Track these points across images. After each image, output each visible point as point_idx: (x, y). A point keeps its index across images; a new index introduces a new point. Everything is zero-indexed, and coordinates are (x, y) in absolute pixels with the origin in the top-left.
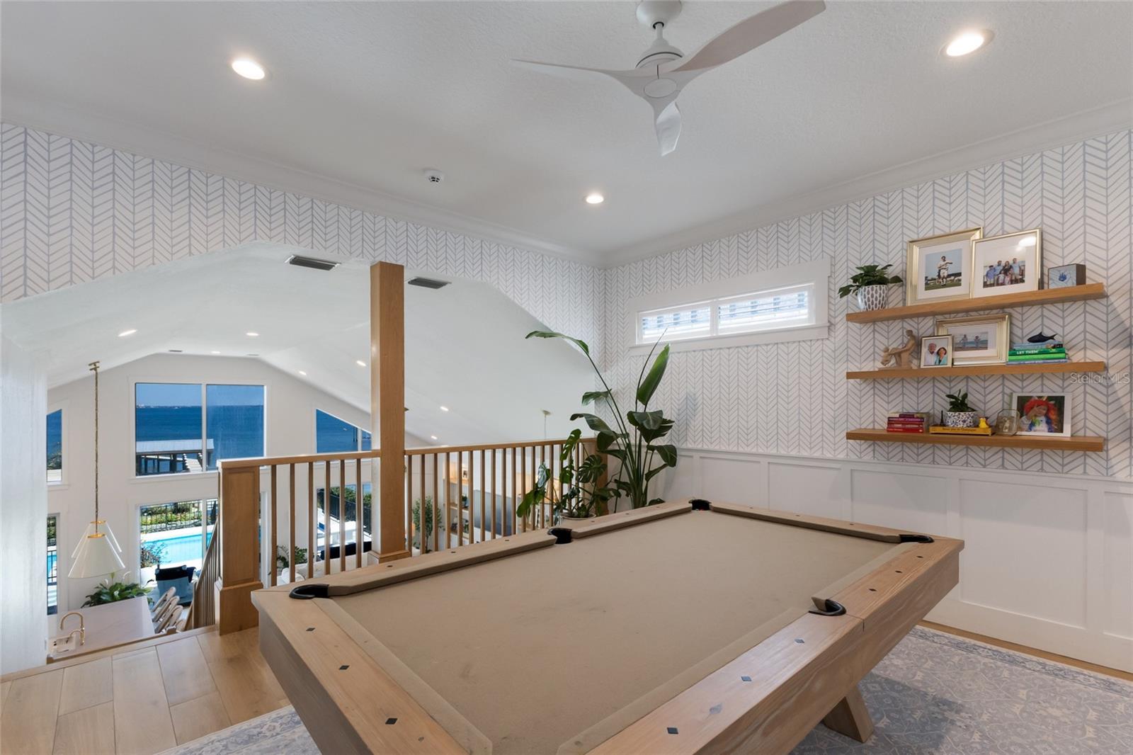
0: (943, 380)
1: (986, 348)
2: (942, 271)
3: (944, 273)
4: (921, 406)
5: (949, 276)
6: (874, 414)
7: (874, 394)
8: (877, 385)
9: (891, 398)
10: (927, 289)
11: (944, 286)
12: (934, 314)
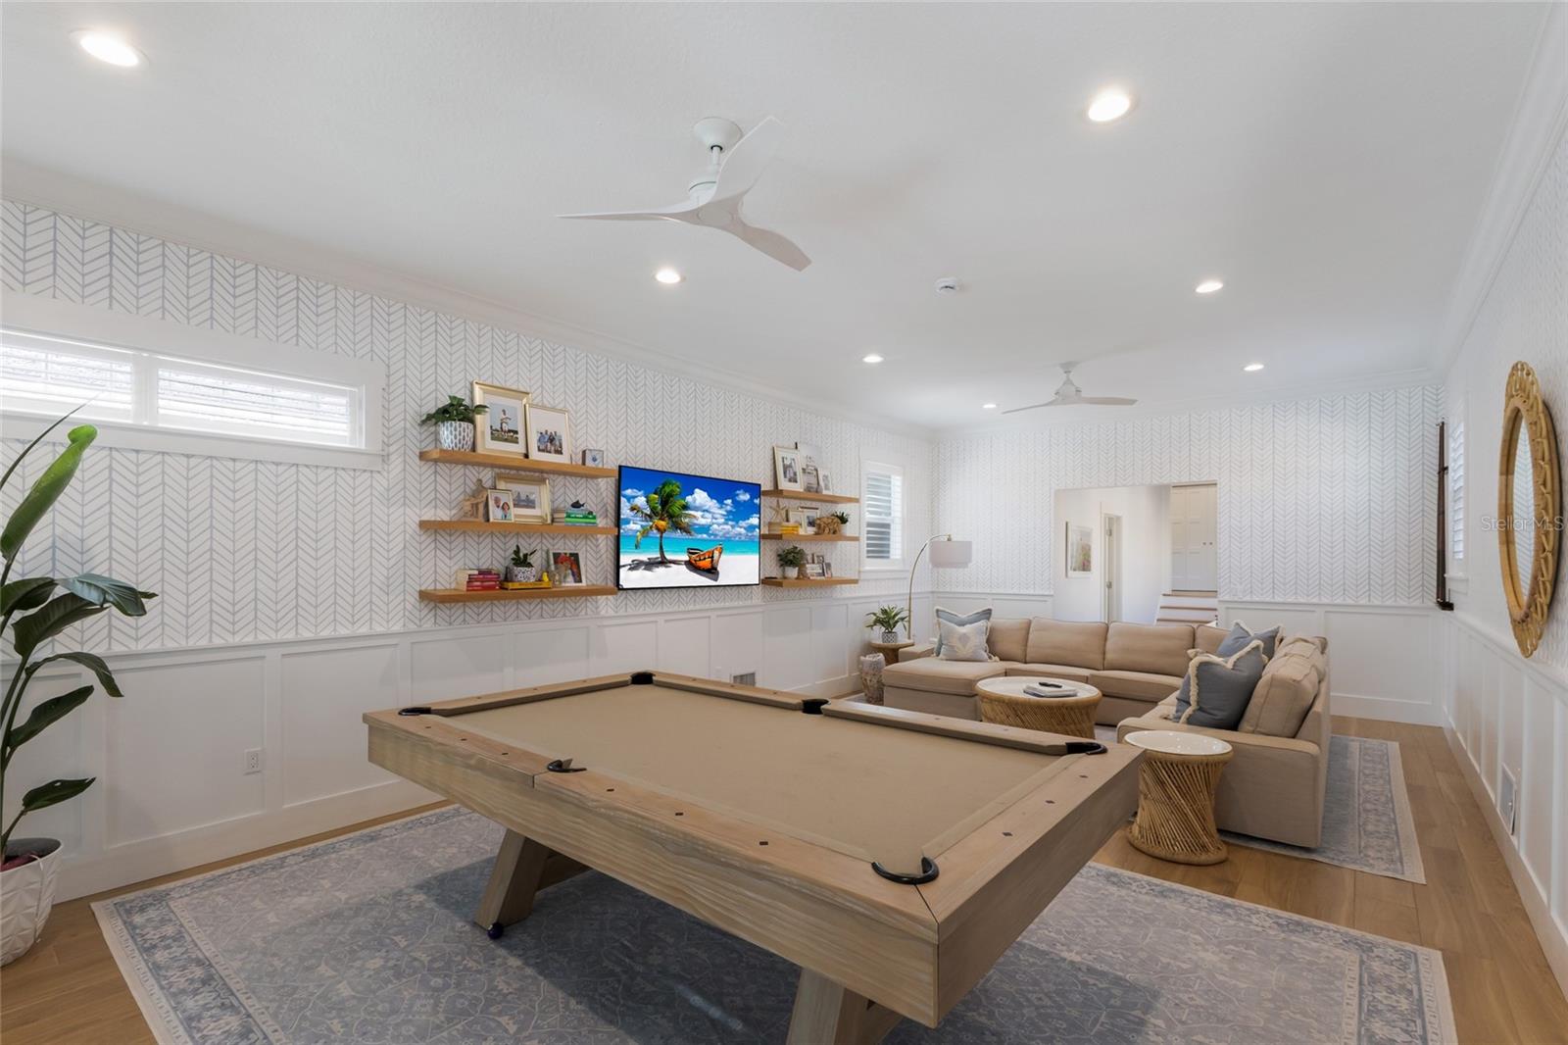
0: (499, 535)
1: (534, 507)
2: (504, 425)
3: (506, 427)
4: (481, 562)
5: (510, 431)
6: (436, 572)
7: (436, 547)
8: (439, 537)
9: (454, 553)
10: (493, 439)
11: (506, 440)
12: (493, 466)
